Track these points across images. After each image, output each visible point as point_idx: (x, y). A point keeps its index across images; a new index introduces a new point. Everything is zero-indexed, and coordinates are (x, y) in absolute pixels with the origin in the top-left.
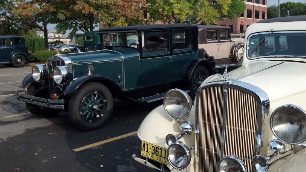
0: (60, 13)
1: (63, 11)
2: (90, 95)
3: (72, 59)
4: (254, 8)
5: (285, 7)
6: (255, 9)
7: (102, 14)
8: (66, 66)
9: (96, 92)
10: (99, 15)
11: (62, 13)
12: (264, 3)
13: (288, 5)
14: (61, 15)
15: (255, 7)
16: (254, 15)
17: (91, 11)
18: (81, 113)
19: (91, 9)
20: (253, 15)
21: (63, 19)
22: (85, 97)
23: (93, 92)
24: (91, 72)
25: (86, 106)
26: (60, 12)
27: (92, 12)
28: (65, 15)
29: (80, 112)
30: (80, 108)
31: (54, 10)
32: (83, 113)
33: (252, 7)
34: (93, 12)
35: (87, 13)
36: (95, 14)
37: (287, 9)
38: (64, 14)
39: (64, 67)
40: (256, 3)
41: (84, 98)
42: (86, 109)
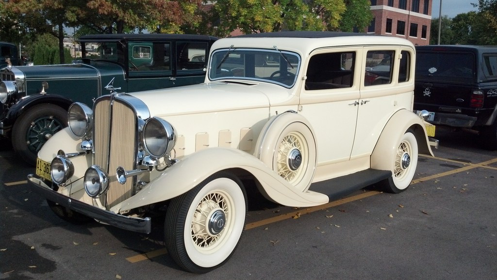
0: (70, 12)
1: (75, 9)
2: (43, 120)
3: (25, 73)
4: (410, 19)
5: (464, 20)
6: (411, 21)
7: (131, 16)
8: (15, 82)
9: (51, 117)
10: (126, 18)
11: (73, 12)
12: (426, 12)
13: (470, 17)
14: (71, 14)
15: (410, 17)
16: (409, 31)
17: (114, 10)
18: (28, 142)
19: (114, 8)
20: (407, 29)
21: (73, 20)
22: (34, 121)
23: (46, 116)
24: (45, 91)
25: (37, 134)
26: (70, 10)
27: (116, 12)
28: (78, 15)
29: (26, 141)
30: (26, 136)
31: (59, 6)
32: (31, 142)
33: (407, 17)
34: (118, 12)
35: (106, 13)
36: (120, 15)
37: (467, 23)
38: (76, 12)
39: (12, 82)
40: (413, 10)
41: (33, 123)
42: (37, 139)
